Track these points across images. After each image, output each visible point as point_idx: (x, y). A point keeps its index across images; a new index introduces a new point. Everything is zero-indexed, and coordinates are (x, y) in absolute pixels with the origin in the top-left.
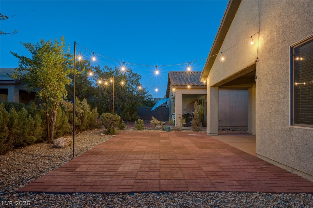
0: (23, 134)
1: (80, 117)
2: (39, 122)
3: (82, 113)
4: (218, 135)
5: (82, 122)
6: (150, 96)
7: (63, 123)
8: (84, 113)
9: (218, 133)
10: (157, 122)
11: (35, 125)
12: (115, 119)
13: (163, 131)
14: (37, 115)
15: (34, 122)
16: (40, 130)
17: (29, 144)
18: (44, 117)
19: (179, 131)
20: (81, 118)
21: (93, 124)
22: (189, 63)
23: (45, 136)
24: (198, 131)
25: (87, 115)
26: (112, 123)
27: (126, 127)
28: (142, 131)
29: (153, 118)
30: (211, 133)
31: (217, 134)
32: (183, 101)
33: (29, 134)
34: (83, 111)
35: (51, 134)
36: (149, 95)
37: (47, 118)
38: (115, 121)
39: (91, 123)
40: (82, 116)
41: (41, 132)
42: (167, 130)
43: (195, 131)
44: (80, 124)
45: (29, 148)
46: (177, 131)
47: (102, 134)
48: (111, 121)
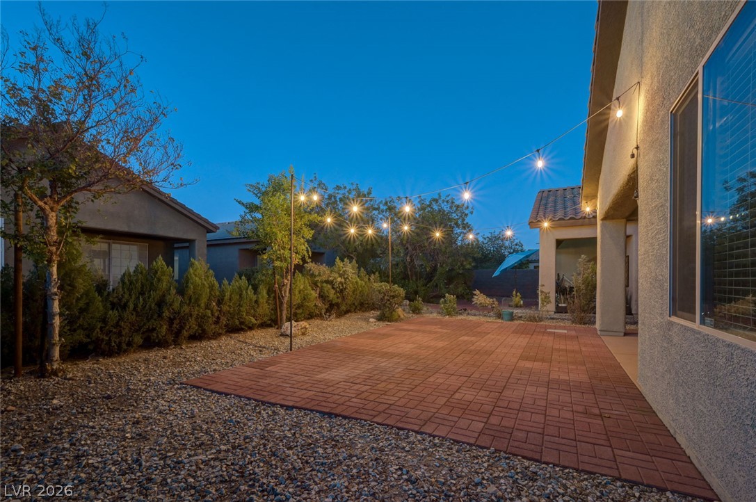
0: (239, 313)
1: (338, 289)
2: (262, 297)
3: (341, 283)
4: (626, 334)
5: (343, 298)
6: (516, 245)
7: (305, 299)
8: (345, 283)
9: (623, 331)
10: (483, 301)
11: (256, 302)
12: (392, 294)
13: (498, 321)
14: (261, 287)
15: (254, 298)
16: (265, 308)
17: (251, 328)
18: (270, 291)
19: (536, 321)
20: (341, 291)
21: (367, 302)
22: (466, 183)
23: (273, 317)
24: (584, 324)
25: (350, 287)
26: (389, 300)
27: (425, 309)
28: (453, 319)
29: (477, 292)
30: (605, 329)
31: (623, 334)
32: (557, 253)
33: (248, 313)
34: (343, 280)
35: (281, 315)
36: (515, 243)
37: (275, 291)
38: (394, 297)
39: (362, 301)
40: (341, 288)
41: (268, 311)
42: (506, 317)
43: (576, 323)
44: (339, 300)
45: (249, 334)
46: (531, 320)
47: (371, 320)
48: (386, 297)
